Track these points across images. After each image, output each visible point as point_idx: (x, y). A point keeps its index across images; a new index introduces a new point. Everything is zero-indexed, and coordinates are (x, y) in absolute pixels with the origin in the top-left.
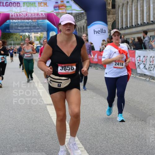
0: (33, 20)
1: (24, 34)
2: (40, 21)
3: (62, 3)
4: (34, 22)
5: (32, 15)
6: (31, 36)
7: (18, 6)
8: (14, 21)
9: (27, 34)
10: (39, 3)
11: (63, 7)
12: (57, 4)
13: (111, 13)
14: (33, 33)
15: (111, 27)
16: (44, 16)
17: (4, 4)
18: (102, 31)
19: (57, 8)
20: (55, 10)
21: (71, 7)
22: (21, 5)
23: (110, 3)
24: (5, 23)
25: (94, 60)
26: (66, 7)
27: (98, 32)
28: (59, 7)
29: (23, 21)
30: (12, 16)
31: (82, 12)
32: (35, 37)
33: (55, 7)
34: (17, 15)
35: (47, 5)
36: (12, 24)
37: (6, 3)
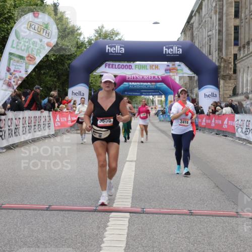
0: (152, 83)
1: (147, 97)
2: (159, 84)
3: (174, 66)
4: (152, 85)
5: (148, 78)
6: (154, 100)
7: (129, 69)
8: (133, 83)
9: (151, 97)
10: (150, 66)
11: (174, 71)
12: (168, 67)
13: (232, 78)
14: (157, 96)
15: (232, 92)
16: (161, 79)
17: (117, 67)
18: (213, 95)
19: (169, 71)
20: (167, 73)
21: (182, 70)
22: (133, 68)
23: (231, 68)
24: (122, 85)
25: (202, 124)
26: (177, 70)
27: (208, 96)
28: (170, 70)
29: (142, 83)
30: (129, 78)
31: (194, 75)
32: (158, 100)
33: (166, 70)
34: (134, 78)
35: (159, 67)
36: (131, 86)
37: (118, 65)
